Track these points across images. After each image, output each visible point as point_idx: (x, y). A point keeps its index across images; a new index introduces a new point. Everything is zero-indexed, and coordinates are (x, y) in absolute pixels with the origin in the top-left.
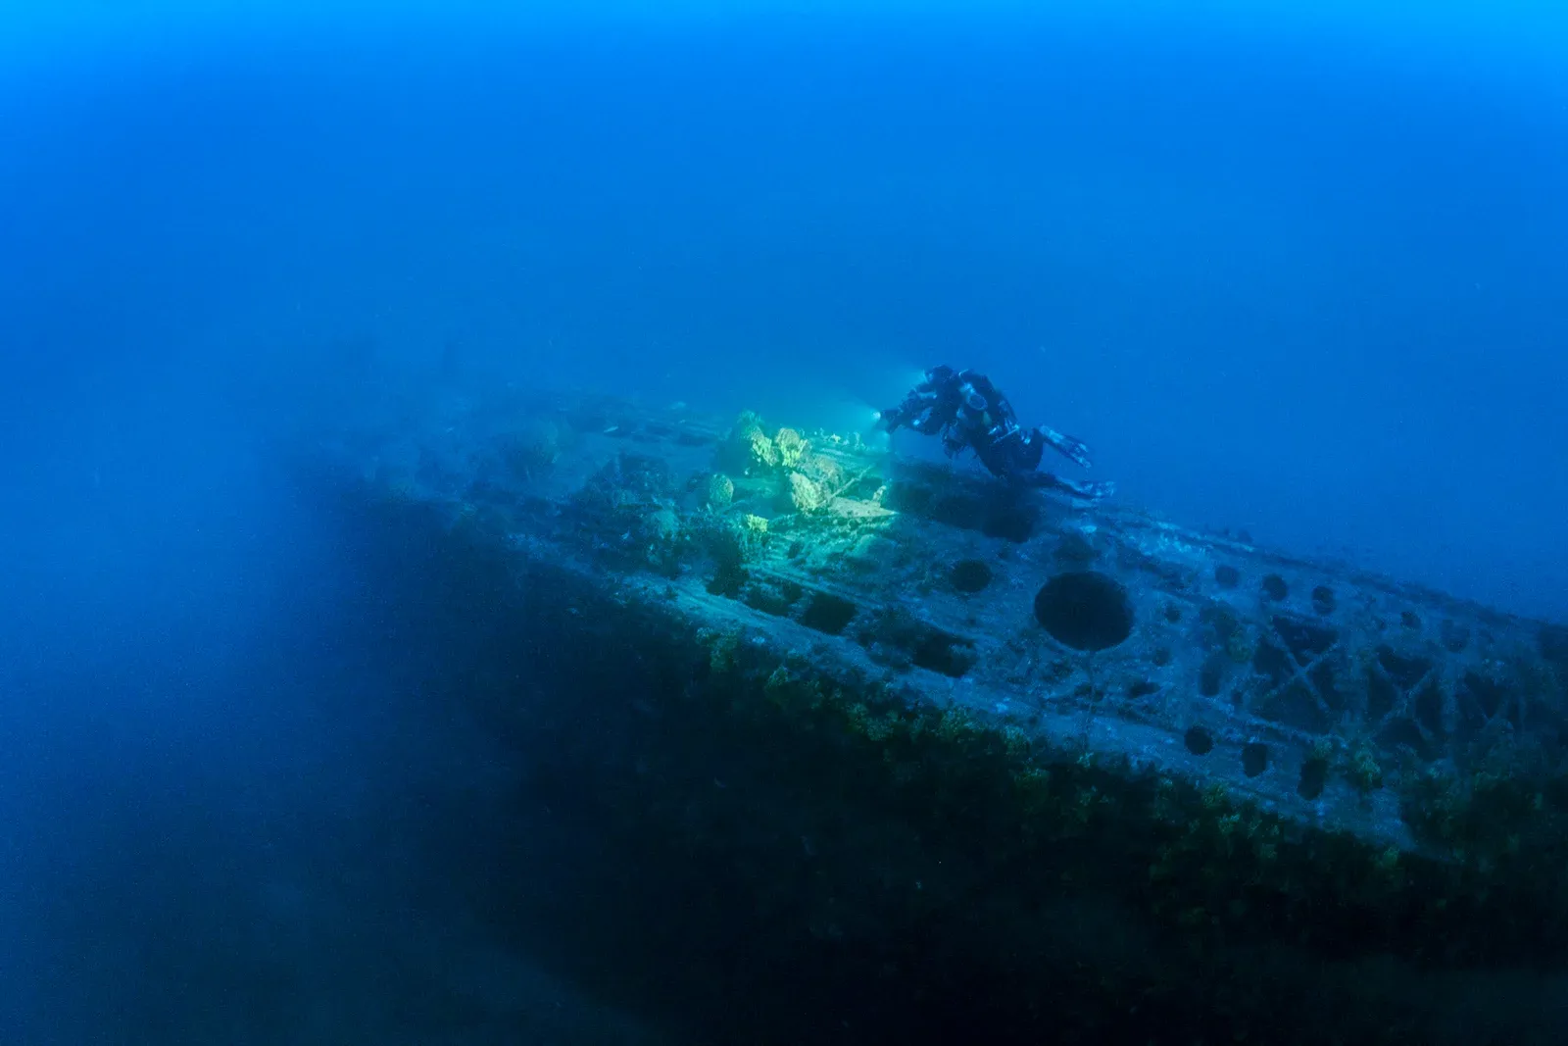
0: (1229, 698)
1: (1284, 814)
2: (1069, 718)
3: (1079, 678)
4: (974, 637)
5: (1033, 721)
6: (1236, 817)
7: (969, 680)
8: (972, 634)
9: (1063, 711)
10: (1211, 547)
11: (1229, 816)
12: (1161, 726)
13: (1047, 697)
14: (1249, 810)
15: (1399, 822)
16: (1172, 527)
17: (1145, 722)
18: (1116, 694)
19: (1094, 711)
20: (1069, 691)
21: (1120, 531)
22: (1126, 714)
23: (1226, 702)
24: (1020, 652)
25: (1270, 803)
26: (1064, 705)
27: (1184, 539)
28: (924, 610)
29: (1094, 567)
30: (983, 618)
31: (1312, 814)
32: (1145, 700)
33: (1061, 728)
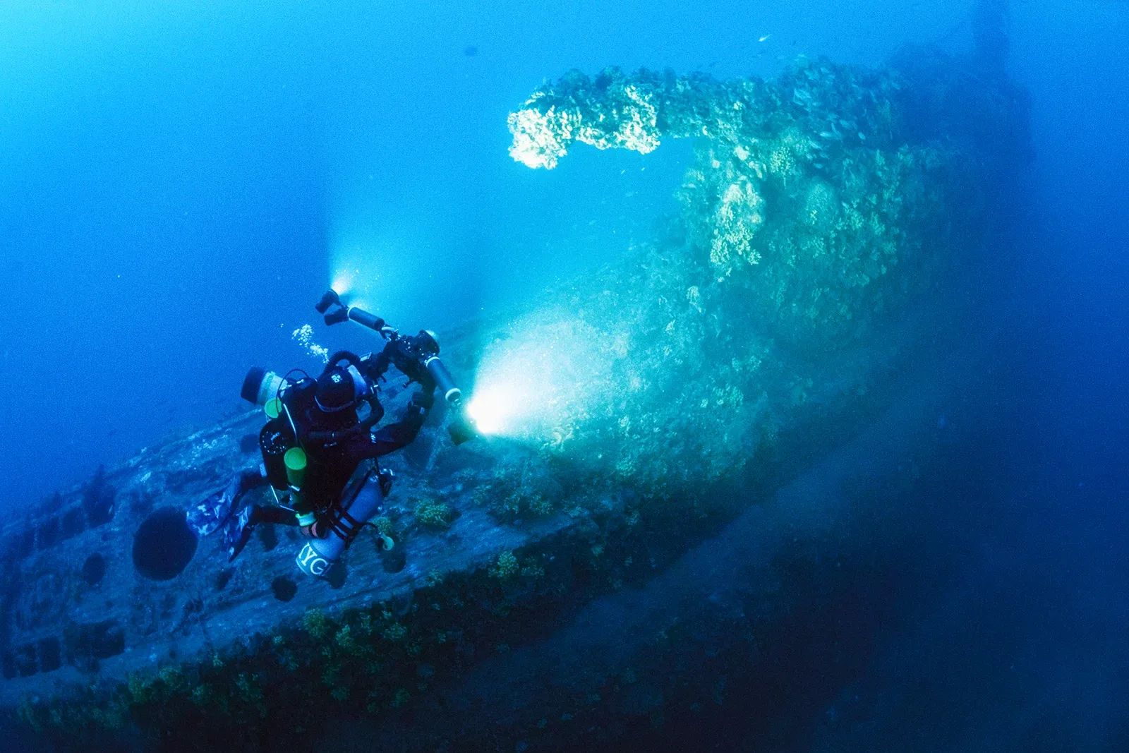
0: (287, 540)
1: (385, 596)
2: (192, 636)
3: (182, 602)
4: (113, 616)
5: (173, 654)
6: (346, 629)
7: (128, 650)
8: (113, 614)
9: (186, 634)
10: (230, 429)
11: (341, 631)
12: (252, 597)
13: (172, 630)
14: (352, 616)
15: (496, 530)
16: (197, 435)
17: (239, 602)
18: (211, 596)
19: (203, 619)
20: (181, 614)
21: (165, 464)
22: (225, 606)
23: (286, 546)
24: (140, 607)
25: (367, 598)
26: (184, 627)
27: (209, 438)
28: (85, 615)
29: (157, 506)
30: (113, 597)
31: (410, 579)
32: (231, 585)
33: (192, 646)
